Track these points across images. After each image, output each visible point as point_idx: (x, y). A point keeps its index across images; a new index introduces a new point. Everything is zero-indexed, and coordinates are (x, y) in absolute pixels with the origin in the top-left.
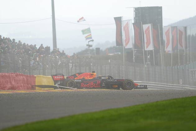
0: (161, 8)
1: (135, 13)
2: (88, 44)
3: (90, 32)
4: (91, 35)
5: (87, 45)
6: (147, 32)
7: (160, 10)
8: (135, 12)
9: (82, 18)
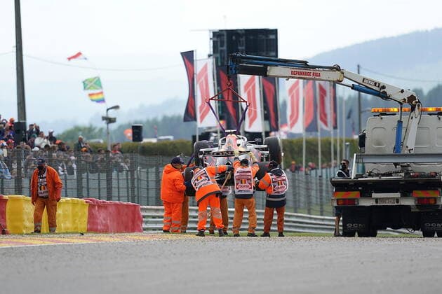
0: (275, 32)
1: (214, 42)
2: (105, 115)
3: (101, 87)
4: (102, 93)
5: (104, 118)
6: (250, 87)
7: (272, 37)
8: (212, 41)
9: (79, 54)
